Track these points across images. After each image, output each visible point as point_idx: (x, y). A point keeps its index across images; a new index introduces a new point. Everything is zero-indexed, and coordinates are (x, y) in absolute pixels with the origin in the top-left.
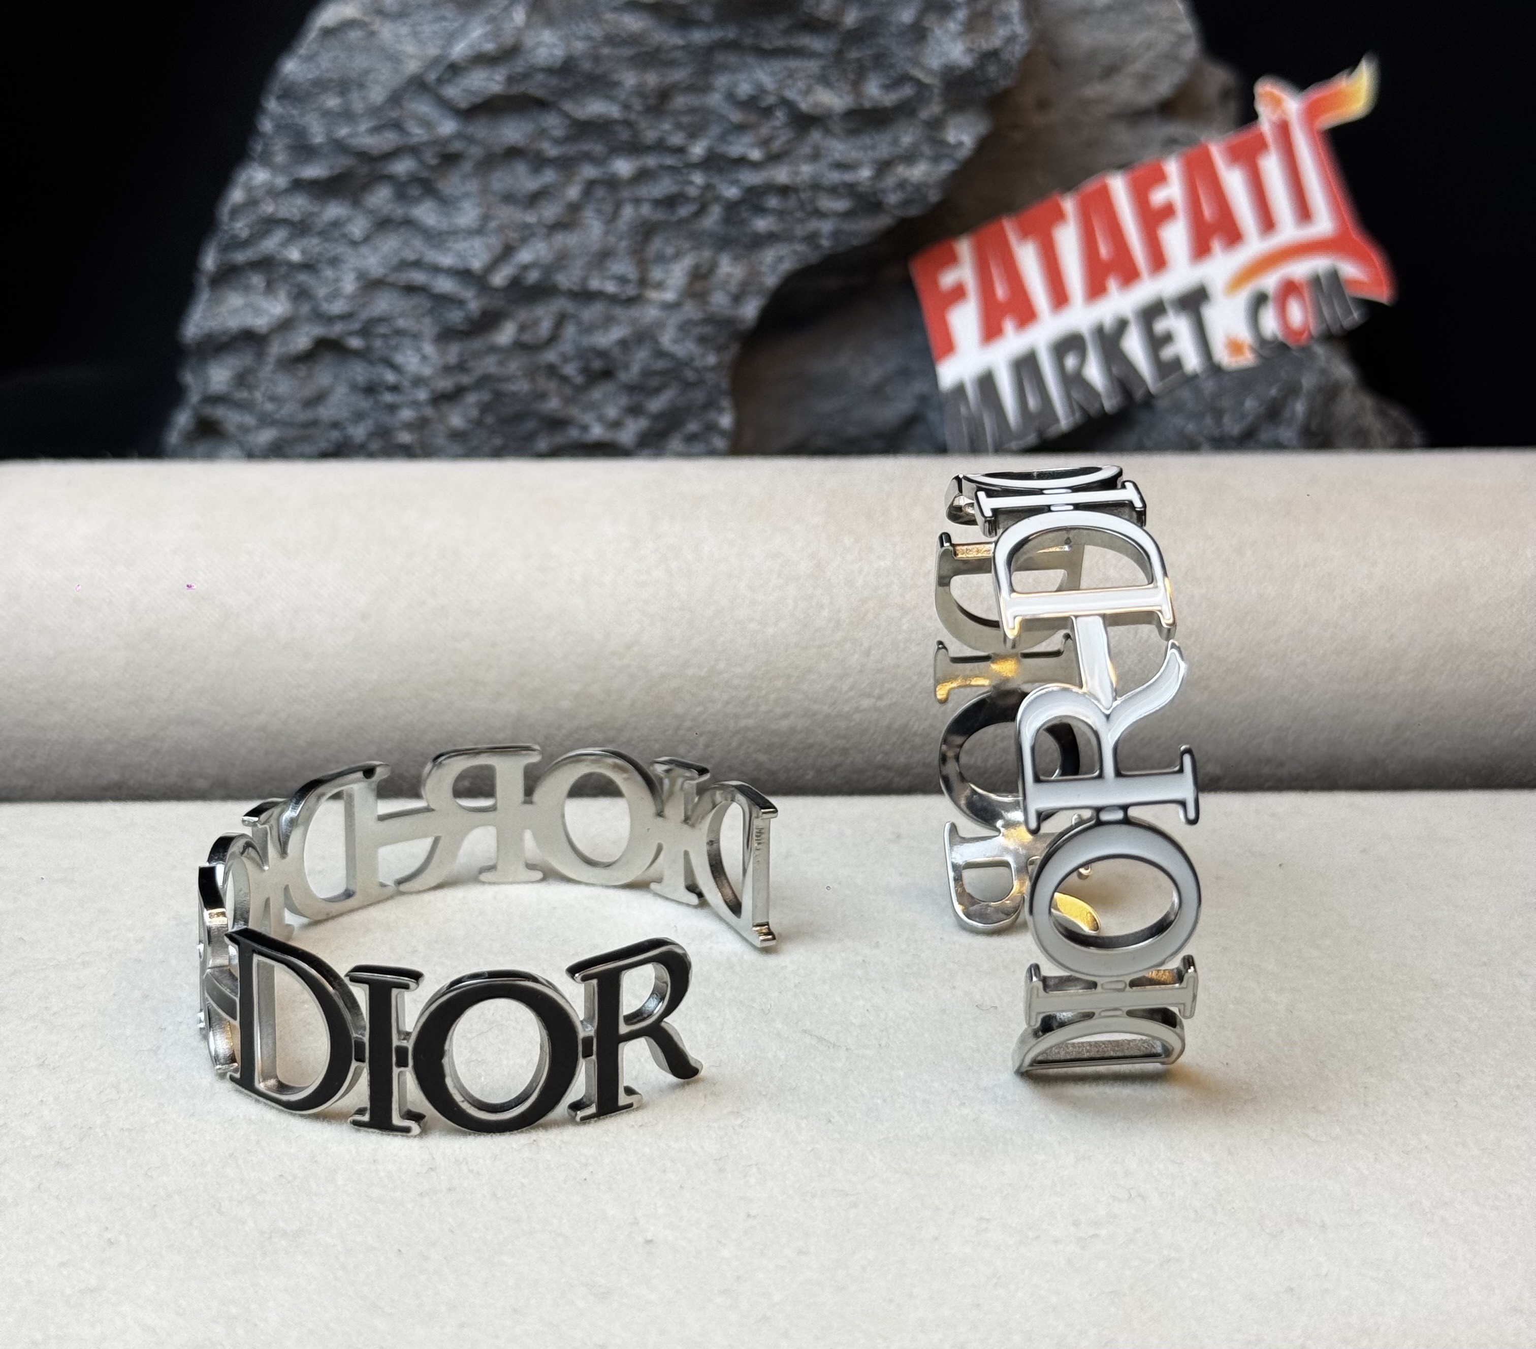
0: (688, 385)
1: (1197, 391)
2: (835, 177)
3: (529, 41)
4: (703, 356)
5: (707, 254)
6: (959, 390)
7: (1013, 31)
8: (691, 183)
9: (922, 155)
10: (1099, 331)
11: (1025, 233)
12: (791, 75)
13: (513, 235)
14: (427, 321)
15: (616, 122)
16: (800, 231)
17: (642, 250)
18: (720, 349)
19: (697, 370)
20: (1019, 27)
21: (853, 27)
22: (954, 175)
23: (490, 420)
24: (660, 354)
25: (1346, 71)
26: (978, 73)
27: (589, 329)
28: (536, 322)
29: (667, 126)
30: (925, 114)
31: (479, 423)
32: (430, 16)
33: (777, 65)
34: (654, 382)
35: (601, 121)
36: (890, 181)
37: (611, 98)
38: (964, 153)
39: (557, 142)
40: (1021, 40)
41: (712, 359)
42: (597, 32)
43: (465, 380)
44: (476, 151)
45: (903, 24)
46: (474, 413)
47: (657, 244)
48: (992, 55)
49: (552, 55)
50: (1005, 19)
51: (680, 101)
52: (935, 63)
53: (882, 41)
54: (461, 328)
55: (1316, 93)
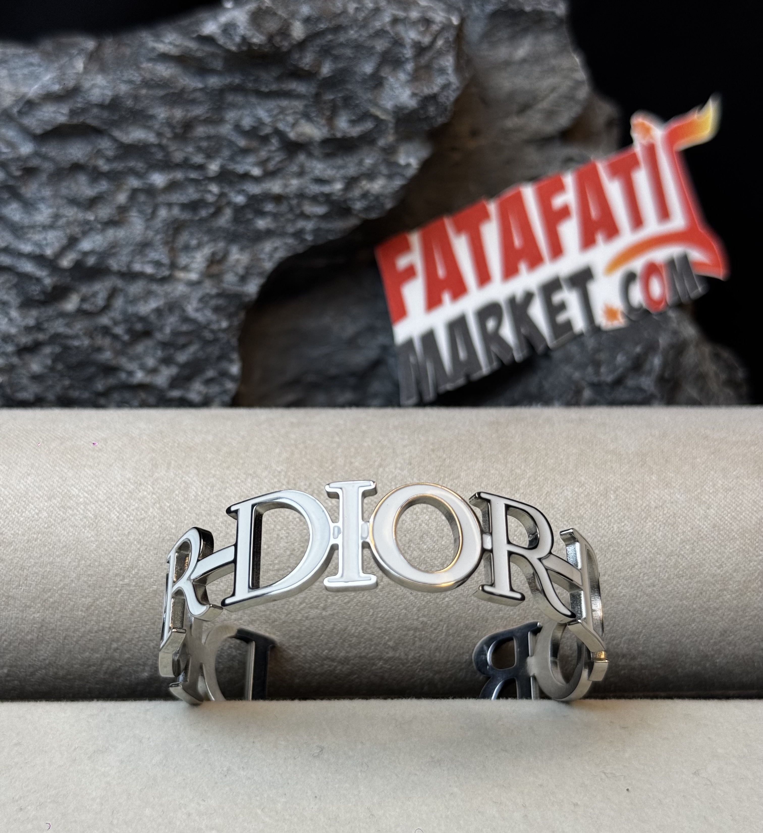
0: (206, 343)
1: (582, 346)
2: (316, 189)
3: (87, 85)
4: (218, 321)
5: (221, 245)
6: (409, 343)
7: (447, 79)
8: (210, 192)
9: (380, 173)
10: (512, 301)
11: (459, 230)
12: (282, 111)
13: (76, 230)
14: (14, 292)
15: (152, 145)
16: (290, 229)
17: (173, 241)
18: (230, 316)
19: (212, 331)
20: (453, 78)
21: (328, 75)
22: (403, 187)
23: (60, 366)
24: (186, 319)
25: (698, 108)
26: (422, 112)
27: (134, 301)
28: (95, 295)
29: (190, 149)
30: (381, 142)
31: (52, 369)
32: (21, 63)
33: (272, 104)
34: (182, 340)
35: (141, 144)
36: (357, 193)
37: (149, 128)
38: (411, 172)
39: (109, 160)
40: (454, 87)
41: (224, 324)
42: (137, 78)
43: (41, 337)
44: (48, 166)
45: (365, 74)
46: (49, 362)
47: (184, 238)
48: (433, 98)
49: (103, 95)
50: (442, 71)
51: (200, 131)
52: (389, 105)
53: (349, 87)
54: (37, 298)
55: (675, 124)
